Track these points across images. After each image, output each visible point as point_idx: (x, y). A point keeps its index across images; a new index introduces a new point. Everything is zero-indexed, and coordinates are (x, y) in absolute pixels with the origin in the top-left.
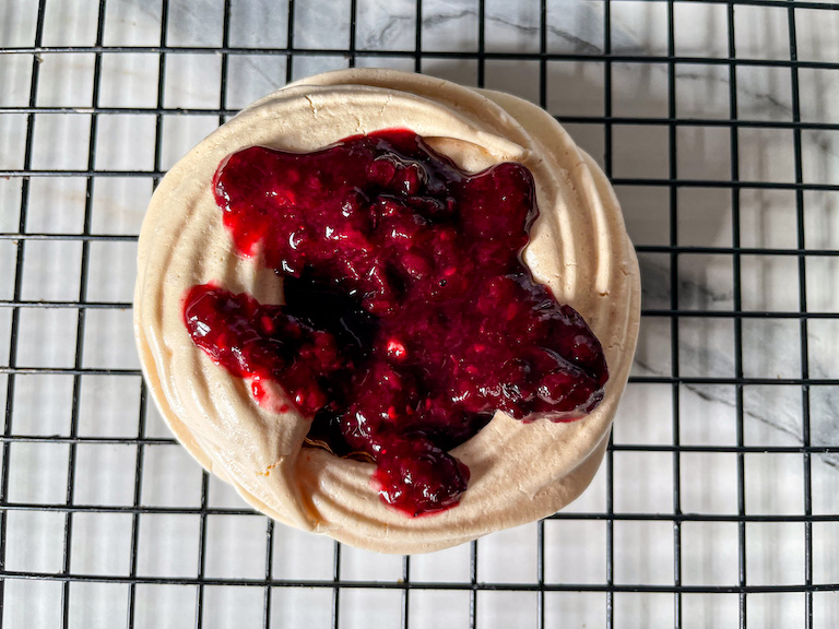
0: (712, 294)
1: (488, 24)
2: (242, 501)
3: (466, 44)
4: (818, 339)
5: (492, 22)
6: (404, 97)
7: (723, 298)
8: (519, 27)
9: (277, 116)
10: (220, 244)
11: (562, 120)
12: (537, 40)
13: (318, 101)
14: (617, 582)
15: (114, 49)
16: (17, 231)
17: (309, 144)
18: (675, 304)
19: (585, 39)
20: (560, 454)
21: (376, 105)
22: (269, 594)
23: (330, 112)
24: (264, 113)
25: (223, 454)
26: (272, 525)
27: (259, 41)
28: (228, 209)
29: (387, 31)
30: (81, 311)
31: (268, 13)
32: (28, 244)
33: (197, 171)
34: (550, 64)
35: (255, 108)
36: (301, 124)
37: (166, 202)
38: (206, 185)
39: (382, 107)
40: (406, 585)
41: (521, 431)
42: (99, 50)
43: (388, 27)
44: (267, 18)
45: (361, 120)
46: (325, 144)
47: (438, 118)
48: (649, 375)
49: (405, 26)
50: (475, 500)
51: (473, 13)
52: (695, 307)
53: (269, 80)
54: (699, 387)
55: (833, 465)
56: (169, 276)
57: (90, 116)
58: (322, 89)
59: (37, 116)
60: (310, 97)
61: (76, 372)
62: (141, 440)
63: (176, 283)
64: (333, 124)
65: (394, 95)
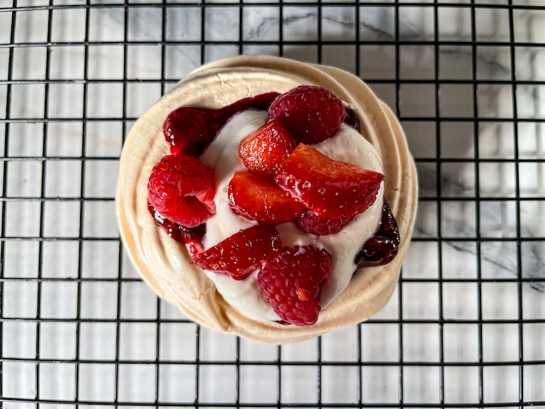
0: (462, 186)
1: (324, 22)
2: (182, 314)
3: (309, 34)
5: (326, 20)
6: (275, 74)
7: (469, 189)
8: (342, 23)
9: (200, 87)
11: (367, 81)
12: (353, 31)
13: (224, 77)
14: (405, 360)
15: (96, 43)
16: (41, 155)
17: (220, 104)
18: (439, 192)
19: (383, 29)
21: (258, 80)
22: (198, 370)
23: (231, 84)
24: (192, 85)
25: (173, 287)
26: (199, 328)
27: (183, 35)
28: (173, 144)
29: (262, 27)
30: (82, 203)
31: (188, 18)
32: (48, 163)
33: (154, 121)
34: (362, 48)
35: (186, 82)
36: (214, 92)
37: (136, 140)
38: (160, 130)
39: (262, 80)
40: (279, 363)
42: (87, 44)
43: (262, 24)
44: (187, 21)
45: (250, 88)
46: (229, 103)
48: (424, 236)
49: (273, 24)
51: (314, 15)
52: (452, 195)
53: (190, 59)
54: (455, 243)
55: (536, 289)
56: (140, 185)
57: (83, 85)
58: (227, 69)
60: (219, 75)
61: (80, 240)
62: (120, 280)
63: (144, 188)
64: (233, 91)
65: (270, 73)
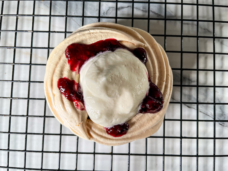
0: (191, 80)
1: (135, 10)
2: (71, 132)
3: (128, 15)
4: (218, 92)
5: (135, 9)
6: (113, 30)
7: (194, 82)
8: (142, 10)
9: (82, 35)
10: (67, 68)
11: (153, 35)
12: (147, 14)
13: (92, 31)
14: (165, 154)
15: (38, 15)
16: (13, 62)
17: (90, 42)
18: (181, 83)
19: (159, 13)
20: (152, 121)
21: (106, 33)
22: (77, 156)
23: (95, 34)
24: (78, 34)
25: (67, 120)
26: (78, 138)
27: (75, 13)
28: (69, 59)
29: (108, 11)
30: (29, 83)
31: (77, 6)
32: (15, 66)
33: (61, 49)
34: (151, 21)
35: (76, 33)
36: (87, 37)
37: (53, 57)
38: (64, 53)
39: (108, 33)
40: (112, 154)
41: (142, 115)
42: (34, 16)
43: (108, 10)
44: (77, 7)
45: (103, 36)
47: (122, 36)
48: (175, 101)
49: (113, 10)
50: (130, 132)
51: (130, 6)
52: (187, 84)
53: (77, 24)
54: (187, 105)
55: (221, 125)
56: (54, 76)
57: (31, 33)
58: (93, 28)
59: (17, 33)
60: (90, 30)
61: (28, 99)
62: (45, 116)
63: (56, 77)
64: (96, 37)
65: (111, 30)
